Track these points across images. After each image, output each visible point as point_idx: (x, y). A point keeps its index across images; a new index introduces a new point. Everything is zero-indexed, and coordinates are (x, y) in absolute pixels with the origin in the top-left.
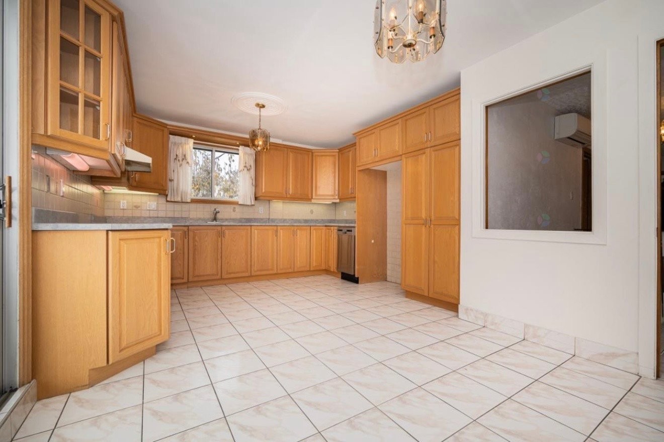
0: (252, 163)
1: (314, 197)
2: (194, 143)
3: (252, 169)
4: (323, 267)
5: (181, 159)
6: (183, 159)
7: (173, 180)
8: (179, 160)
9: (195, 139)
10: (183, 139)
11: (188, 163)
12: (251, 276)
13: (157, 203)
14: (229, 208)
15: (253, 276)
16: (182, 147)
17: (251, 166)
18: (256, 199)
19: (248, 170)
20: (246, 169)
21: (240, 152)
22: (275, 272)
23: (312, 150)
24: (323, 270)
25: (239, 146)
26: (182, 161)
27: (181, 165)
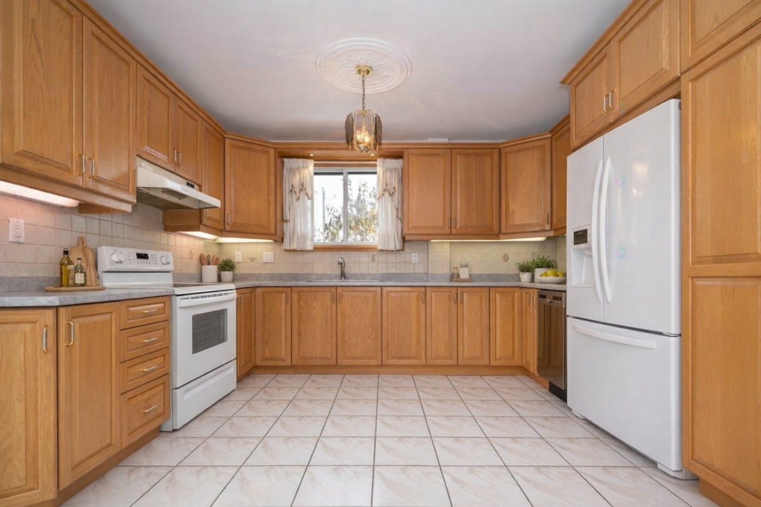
0: (395, 183)
1: (503, 231)
2: (315, 165)
3: (397, 192)
4: (516, 362)
5: (298, 191)
6: (301, 190)
7: (289, 221)
8: (295, 192)
9: (315, 159)
10: (301, 160)
11: (307, 194)
12: (382, 365)
13: (275, 254)
14: (364, 257)
15: (387, 366)
16: (300, 174)
17: (394, 188)
18: (404, 240)
19: (390, 195)
20: (387, 194)
21: (379, 169)
22: (423, 362)
23: (499, 144)
24: (517, 367)
25: (376, 160)
26: (300, 192)
27: (298, 199)
